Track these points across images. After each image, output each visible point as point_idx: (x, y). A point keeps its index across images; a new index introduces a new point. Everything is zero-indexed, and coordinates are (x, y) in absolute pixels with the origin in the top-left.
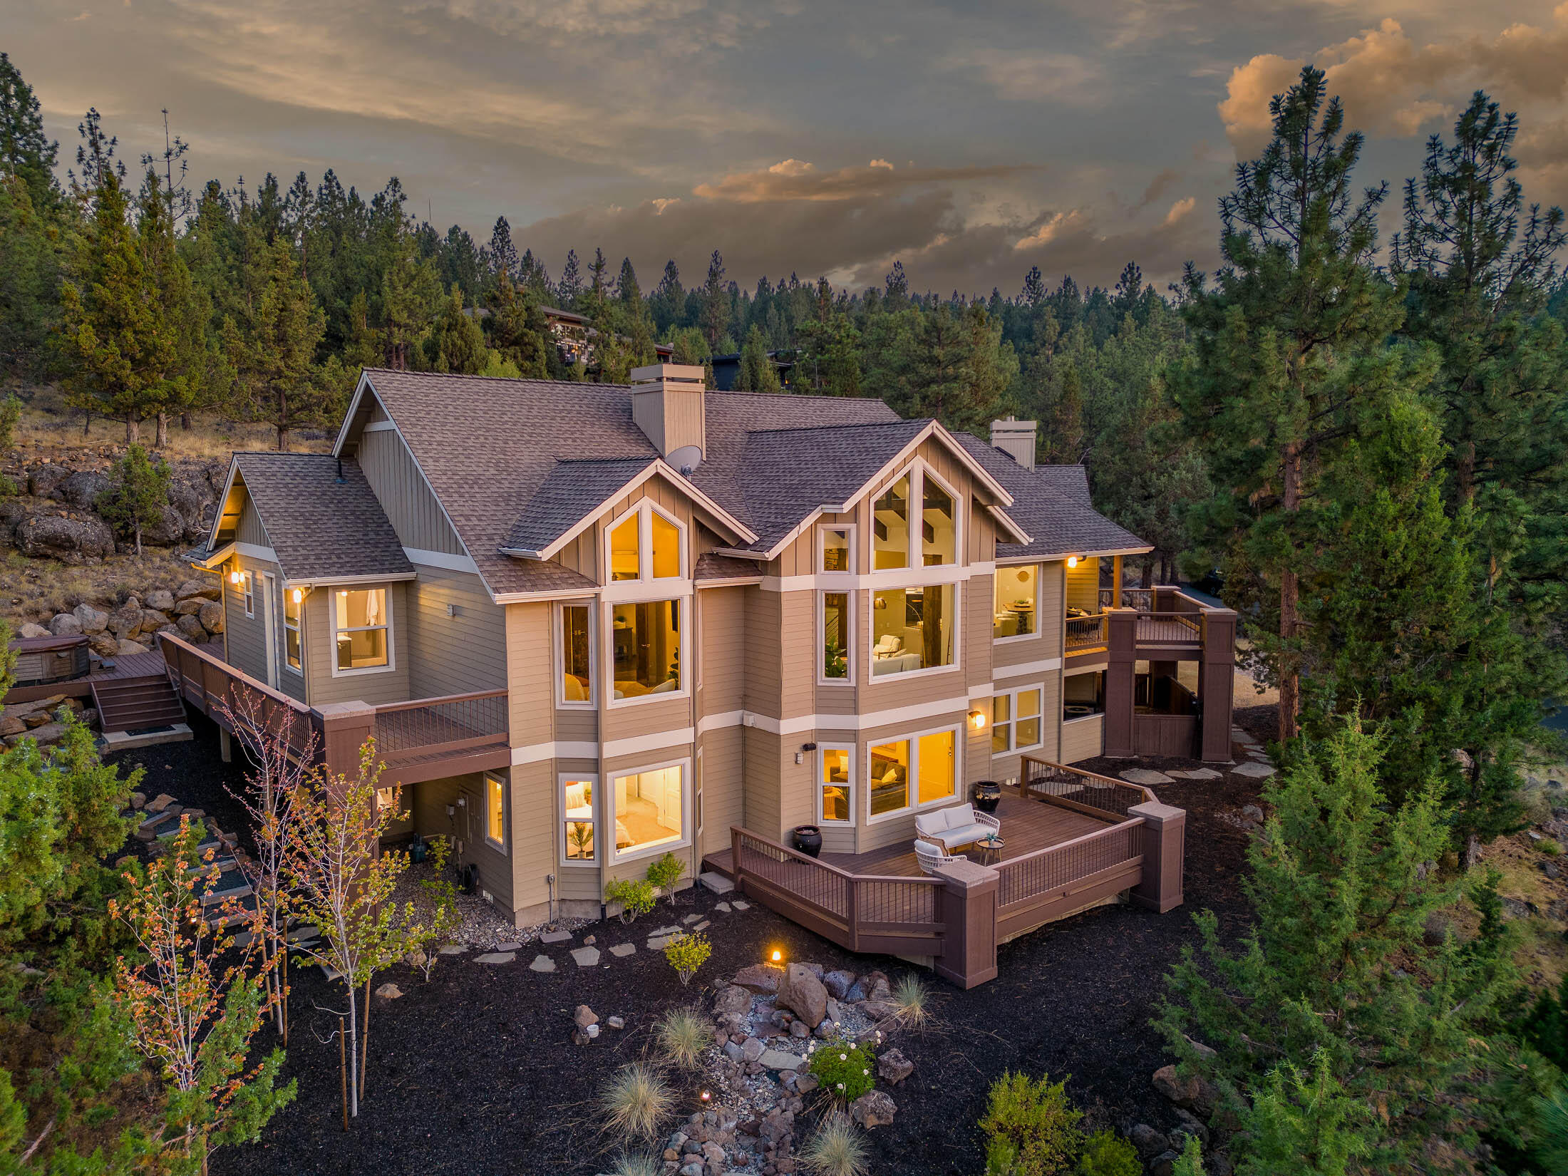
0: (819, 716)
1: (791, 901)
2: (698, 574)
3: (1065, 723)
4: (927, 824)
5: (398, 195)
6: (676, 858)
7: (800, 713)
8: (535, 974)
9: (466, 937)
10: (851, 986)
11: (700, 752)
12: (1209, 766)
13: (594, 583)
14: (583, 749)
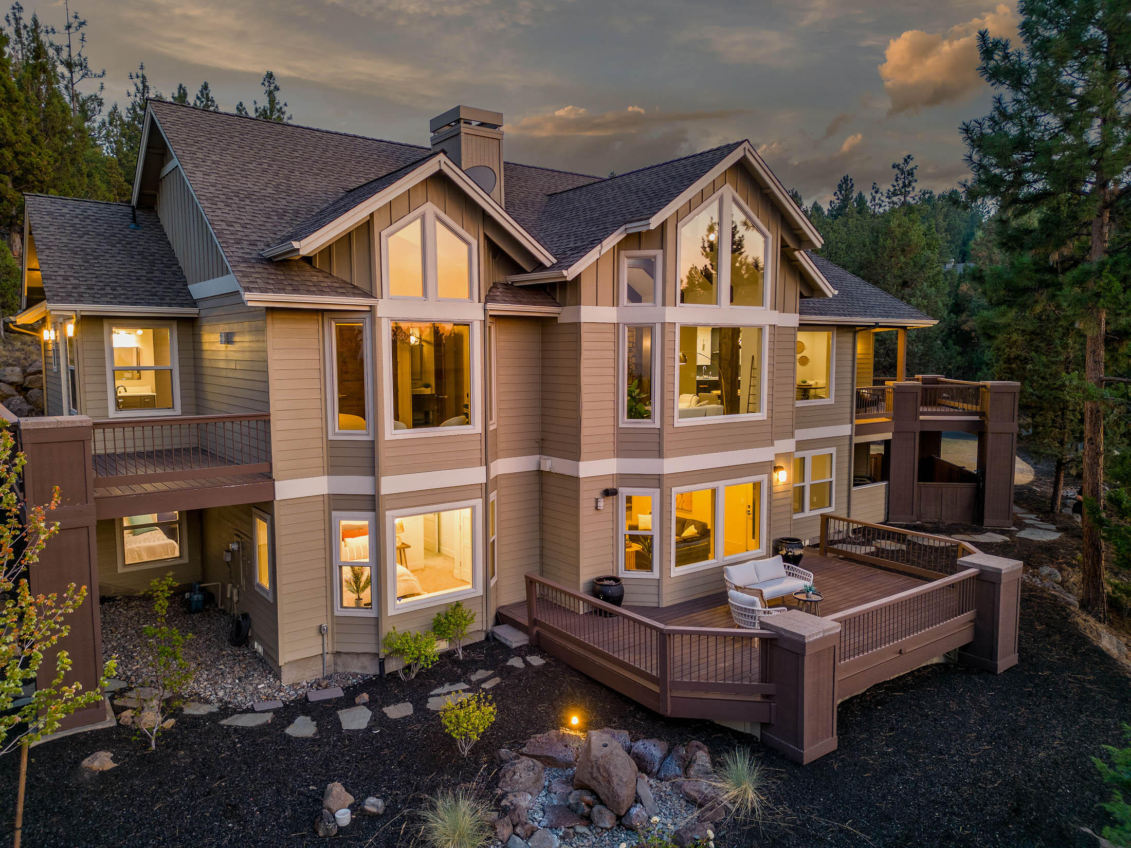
0: (619, 459)
1: (592, 657)
2: (489, 298)
3: (854, 489)
4: (737, 576)
5: (272, 88)
6: (465, 607)
7: (599, 455)
8: (289, 739)
9: (221, 694)
10: (664, 758)
11: (493, 496)
12: (994, 531)
13: (370, 295)
14: (358, 484)
